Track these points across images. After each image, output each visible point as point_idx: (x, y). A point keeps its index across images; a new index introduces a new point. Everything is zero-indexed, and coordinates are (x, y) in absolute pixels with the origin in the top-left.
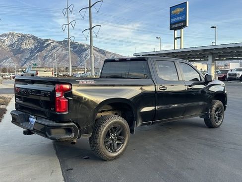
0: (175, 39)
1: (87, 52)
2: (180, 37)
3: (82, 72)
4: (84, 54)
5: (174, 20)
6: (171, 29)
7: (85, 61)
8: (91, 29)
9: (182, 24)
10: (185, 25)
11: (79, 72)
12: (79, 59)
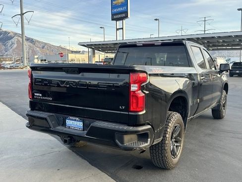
0: (117, 29)
1: (13, 40)
2: (122, 29)
3: (10, 62)
4: (10, 42)
5: (115, 10)
6: (113, 20)
7: (11, 50)
8: (22, 14)
9: (124, 15)
10: (127, 17)
11: (7, 62)
12: (3, 47)
